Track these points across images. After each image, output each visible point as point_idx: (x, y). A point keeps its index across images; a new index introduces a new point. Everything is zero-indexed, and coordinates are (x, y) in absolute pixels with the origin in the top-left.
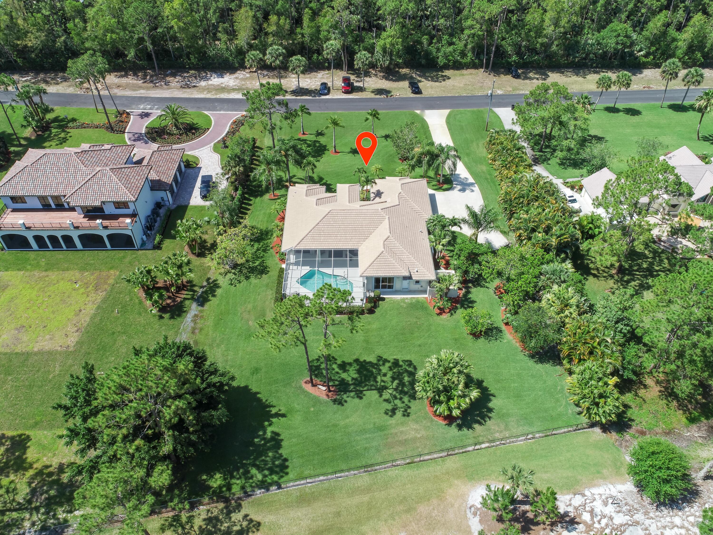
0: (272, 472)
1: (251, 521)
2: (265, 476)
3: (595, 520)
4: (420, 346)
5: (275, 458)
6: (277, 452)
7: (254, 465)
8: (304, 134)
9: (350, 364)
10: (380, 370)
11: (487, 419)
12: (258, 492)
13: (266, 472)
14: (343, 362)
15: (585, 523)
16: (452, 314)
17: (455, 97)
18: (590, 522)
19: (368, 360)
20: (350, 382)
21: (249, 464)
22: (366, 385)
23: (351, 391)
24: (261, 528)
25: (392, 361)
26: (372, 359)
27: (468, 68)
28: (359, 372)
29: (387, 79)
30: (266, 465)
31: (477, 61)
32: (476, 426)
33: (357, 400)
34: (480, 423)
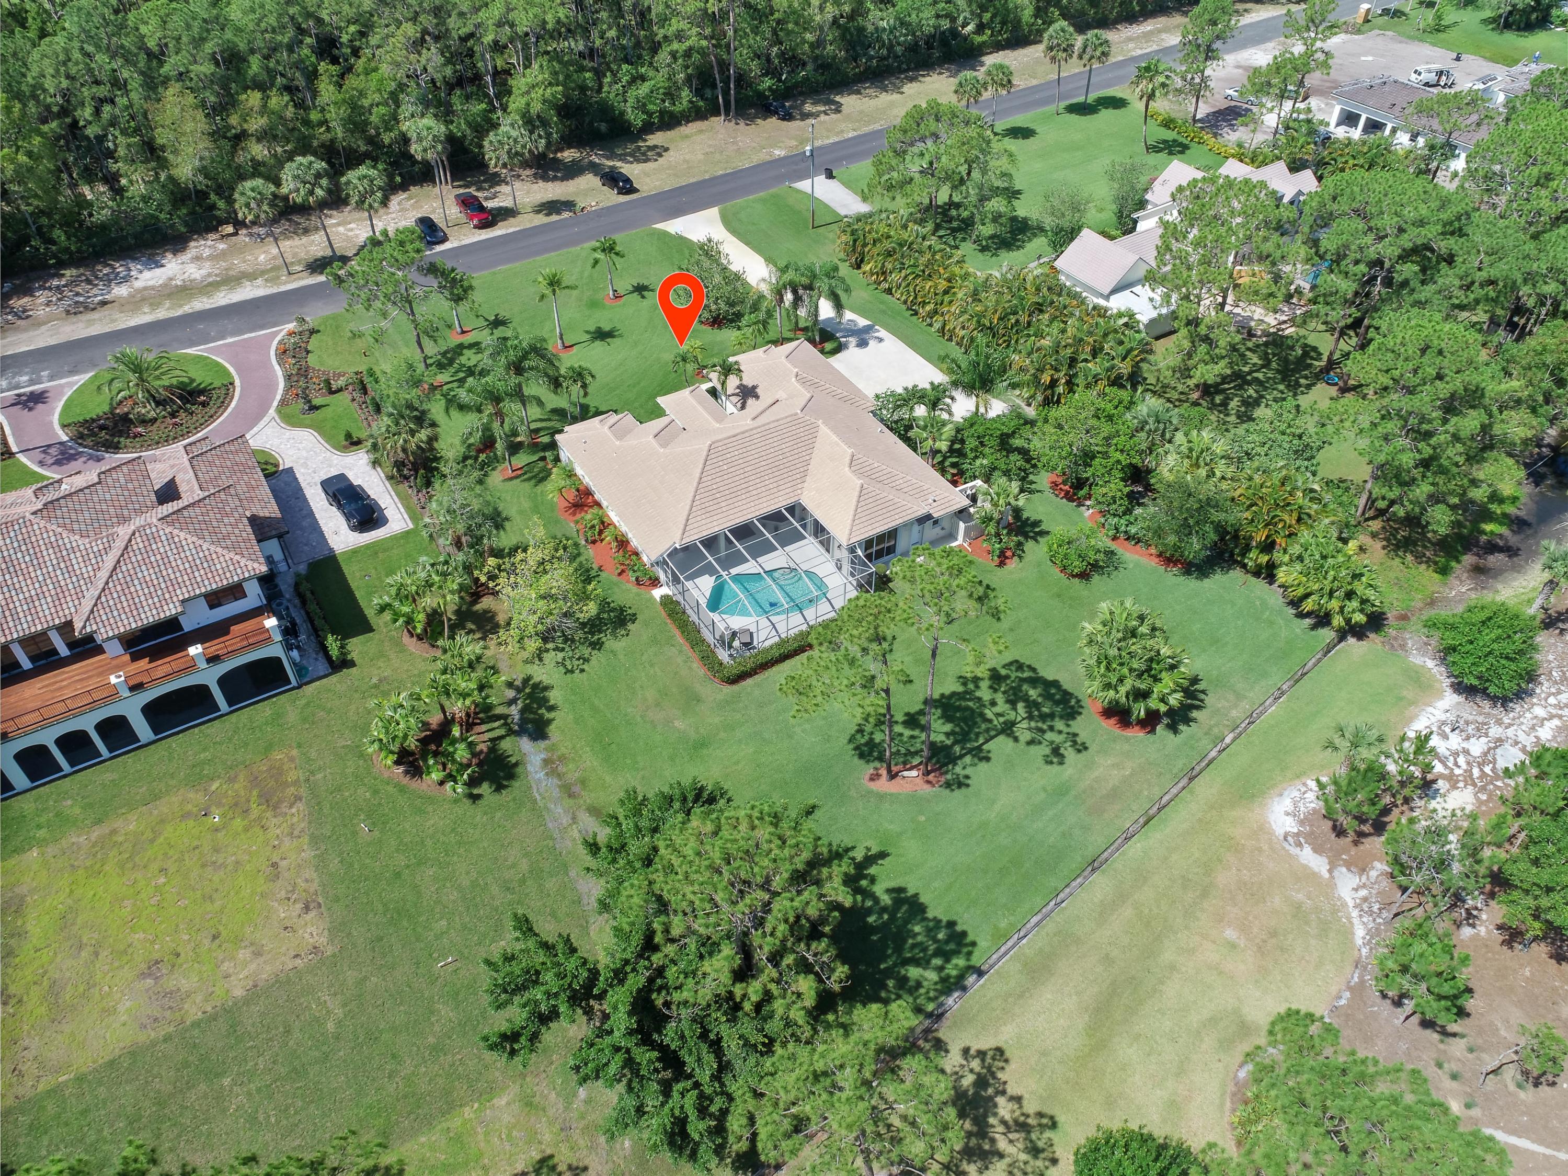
0: (947, 956)
1: (981, 1054)
2: (940, 969)
3: (1450, 764)
4: (1011, 630)
5: (930, 933)
6: (925, 919)
7: (906, 962)
8: (463, 332)
9: (921, 712)
10: (980, 699)
11: (1202, 696)
12: (950, 1001)
13: (937, 962)
14: (907, 714)
15: (1442, 776)
16: (1020, 557)
17: (705, 181)
18: (1446, 772)
19: (947, 693)
20: (948, 742)
21: (895, 965)
22: (977, 735)
23: (961, 757)
24: (1008, 1054)
25: (986, 674)
26: (951, 686)
27: (688, 122)
28: (947, 717)
29: (546, 178)
30: (925, 950)
31: (701, 103)
32: (1195, 714)
33: (983, 766)
34: (1198, 708)
